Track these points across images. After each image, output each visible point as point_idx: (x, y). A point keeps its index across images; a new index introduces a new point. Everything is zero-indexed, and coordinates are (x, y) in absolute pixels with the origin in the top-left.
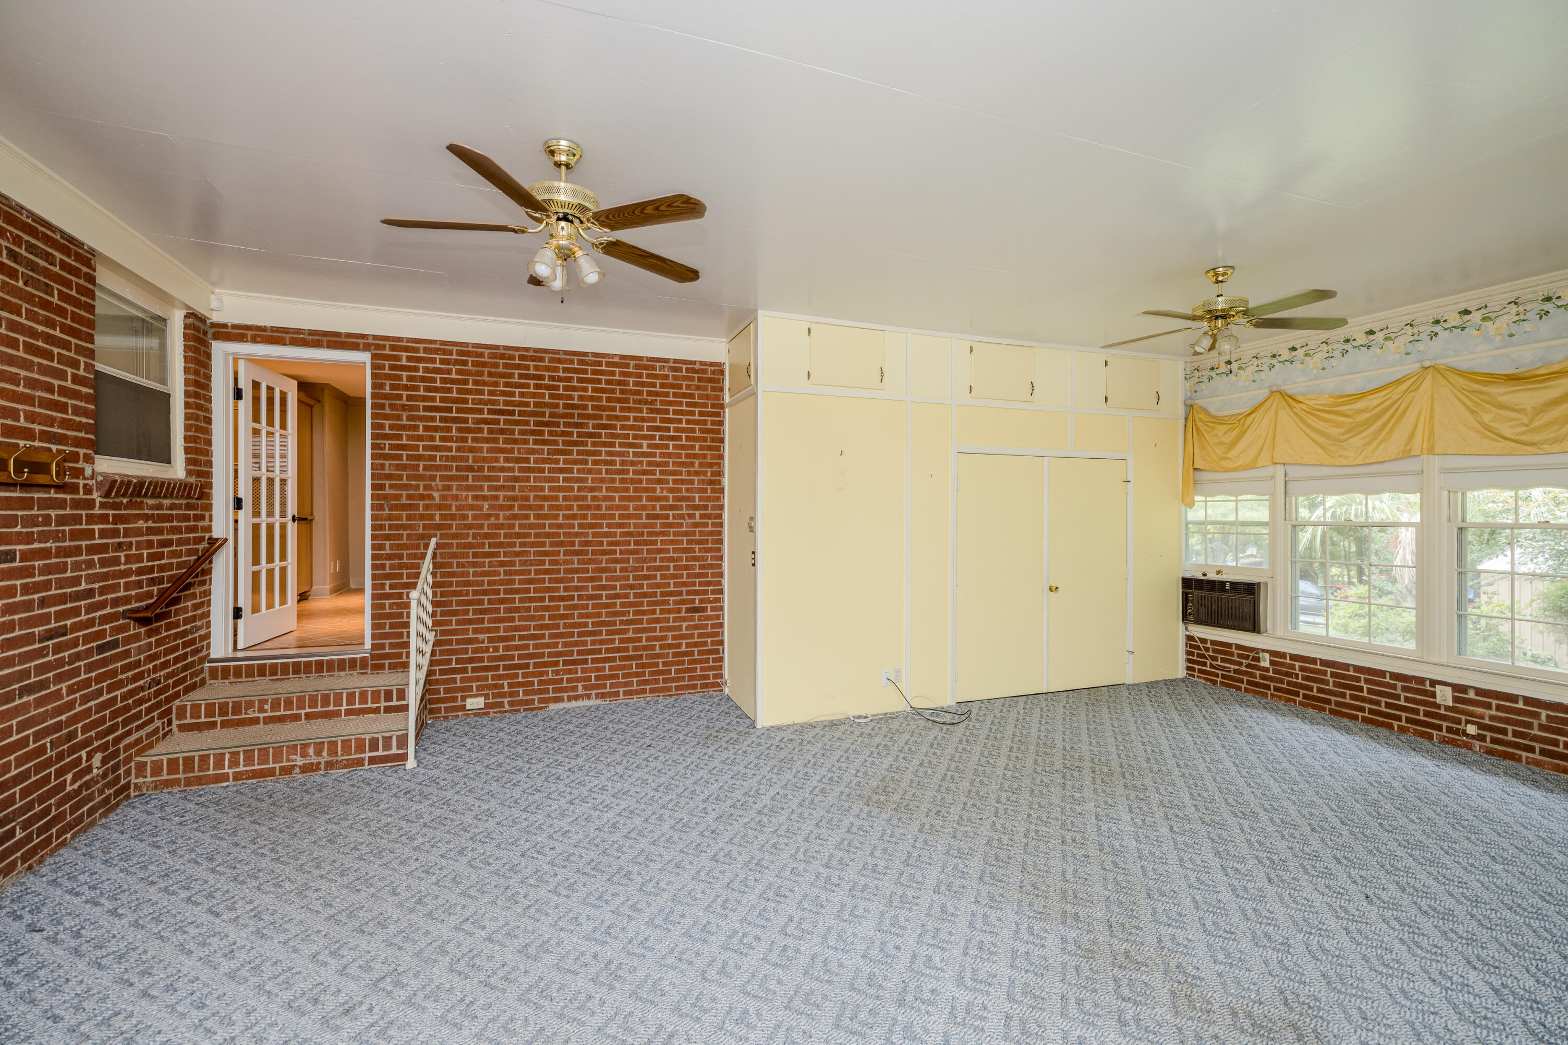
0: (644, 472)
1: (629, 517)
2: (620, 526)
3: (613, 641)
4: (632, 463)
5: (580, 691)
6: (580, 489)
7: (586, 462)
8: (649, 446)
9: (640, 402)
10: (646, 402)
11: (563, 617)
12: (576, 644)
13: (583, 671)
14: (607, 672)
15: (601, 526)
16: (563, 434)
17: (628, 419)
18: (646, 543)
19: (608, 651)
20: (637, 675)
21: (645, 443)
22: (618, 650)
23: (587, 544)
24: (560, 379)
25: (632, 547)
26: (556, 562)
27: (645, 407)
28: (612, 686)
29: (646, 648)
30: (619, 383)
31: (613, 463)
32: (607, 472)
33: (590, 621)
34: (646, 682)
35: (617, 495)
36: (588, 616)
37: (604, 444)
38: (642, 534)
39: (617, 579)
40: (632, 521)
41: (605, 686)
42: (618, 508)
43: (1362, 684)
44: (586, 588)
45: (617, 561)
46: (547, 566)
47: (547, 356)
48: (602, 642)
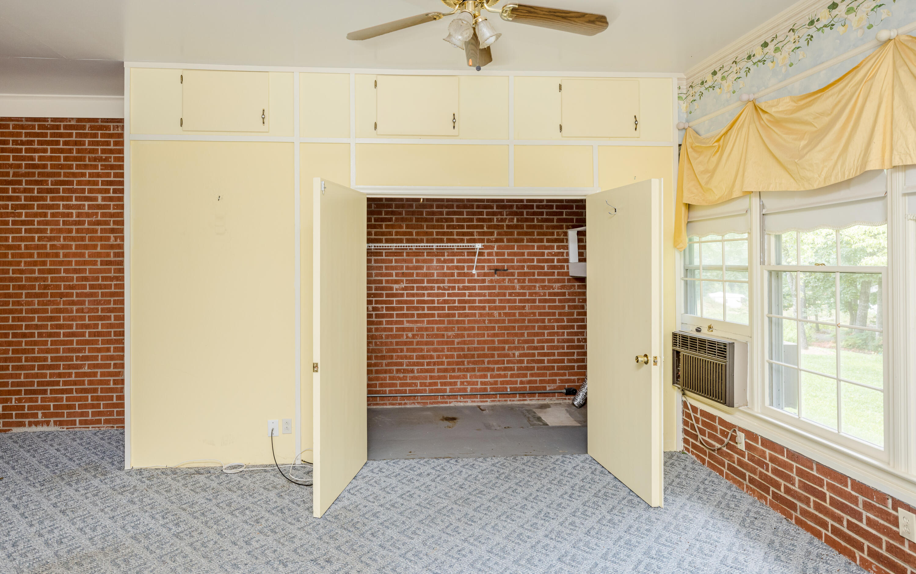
0: (98, 223)
1: (85, 263)
2: (75, 271)
3: (70, 375)
4: (88, 215)
5: (40, 418)
6: (40, 239)
7: (45, 215)
8: (104, 199)
9: (95, 159)
10: (101, 159)
11: (24, 351)
12: (36, 376)
13: (43, 400)
14: (65, 402)
15: (59, 271)
16: (25, 191)
17: (84, 175)
18: (100, 287)
19: (65, 383)
20: (93, 406)
21: (100, 196)
22: (75, 383)
23: (46, 287)
24: (22, 143)
25: (88, 290)
26: (19, 303)
27: (100, 164)
28: (69, 415)
29: (101, 382)
30: (76, 143)
31: (70, 215)
32: (64, 223)
33: (49, 356)
34: (100, 414)
35: (73, 243)
36: (48, 351)
37: (62, 199)
38: (97, 279)
39: (73, 319)
40: (88, 267)
41: (62, 415)
42: (75, 255)
43: (825, 490)
44: (46, 327)
45: (73, 303)
46: (11, 307)
47: (11, 123)
48: (60, 375)
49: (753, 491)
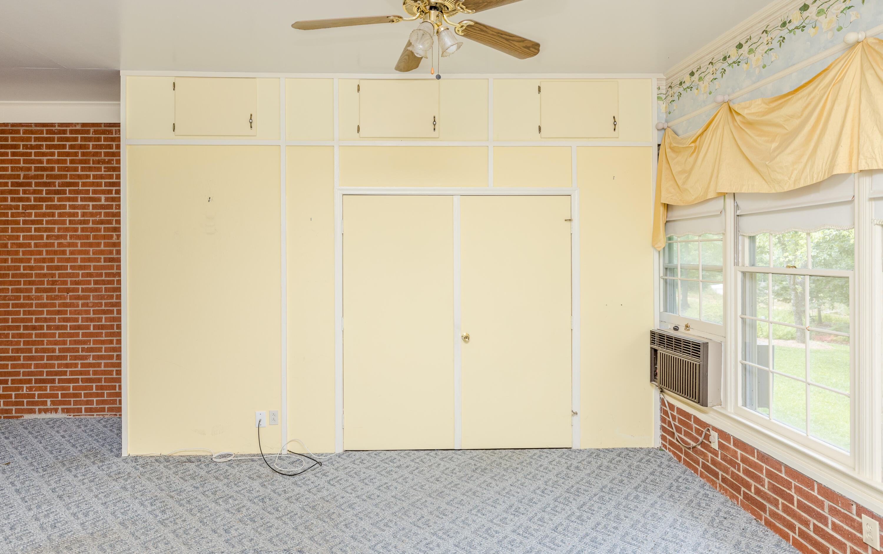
0: (102, 222)
1: (90, 260)
2: (81, 268)
3: (76, 365)
4: (92, 215)
5: (49, 405)
6: (48, 237)
7: (53, 215)
8: (107, 199)
9: (99, 162)
10: (104, 162)
11: (34, 343)
12: (45, 366)
13: (52, 389)
14: (71, 391)
15: (65, 268)
16: (35, 192)
17: (88, 177)
18: (104, 282)
19: (72, 373)
20: (97, 395)
21: (103, 197)
22: (81, 373)
23: (54, 283)
24: (32, 147)
25: (92, 286)
26: (29, 298)
27: (103, 166)
28: (76, 403)
29: (104, 373)
30: (81, 147)
31: (75, 215)
32: (71, 222)
33: (57, 347)
34: (104, 402)
35: (79, 242)
36: (56, 343)
37: (69, 199)
38: (101, 275)
39: (79, 313)
40: (92, 264)
41: (69, 403)
42: (80, 252)
44: (54, 320)
45: (78, 298)
46: (22, 301)
47: (22, 129)
48: (67, 366)
49: (726, 490)
